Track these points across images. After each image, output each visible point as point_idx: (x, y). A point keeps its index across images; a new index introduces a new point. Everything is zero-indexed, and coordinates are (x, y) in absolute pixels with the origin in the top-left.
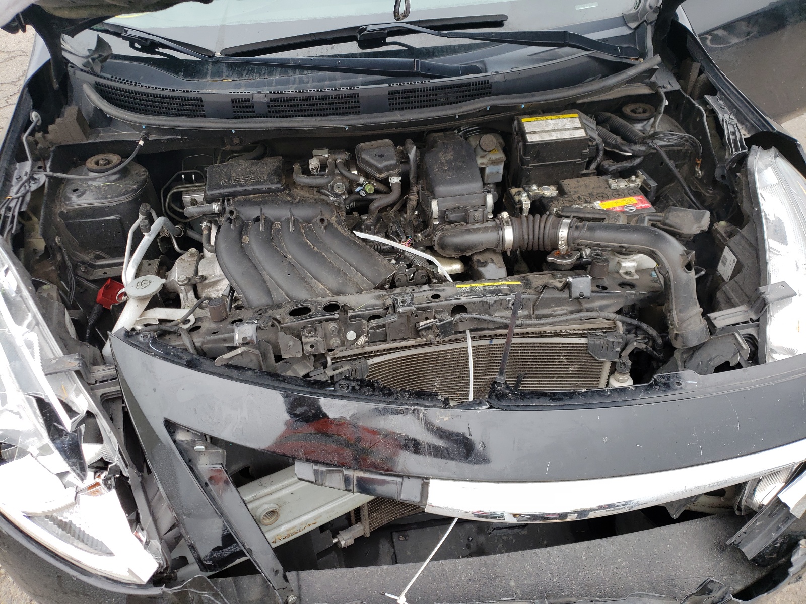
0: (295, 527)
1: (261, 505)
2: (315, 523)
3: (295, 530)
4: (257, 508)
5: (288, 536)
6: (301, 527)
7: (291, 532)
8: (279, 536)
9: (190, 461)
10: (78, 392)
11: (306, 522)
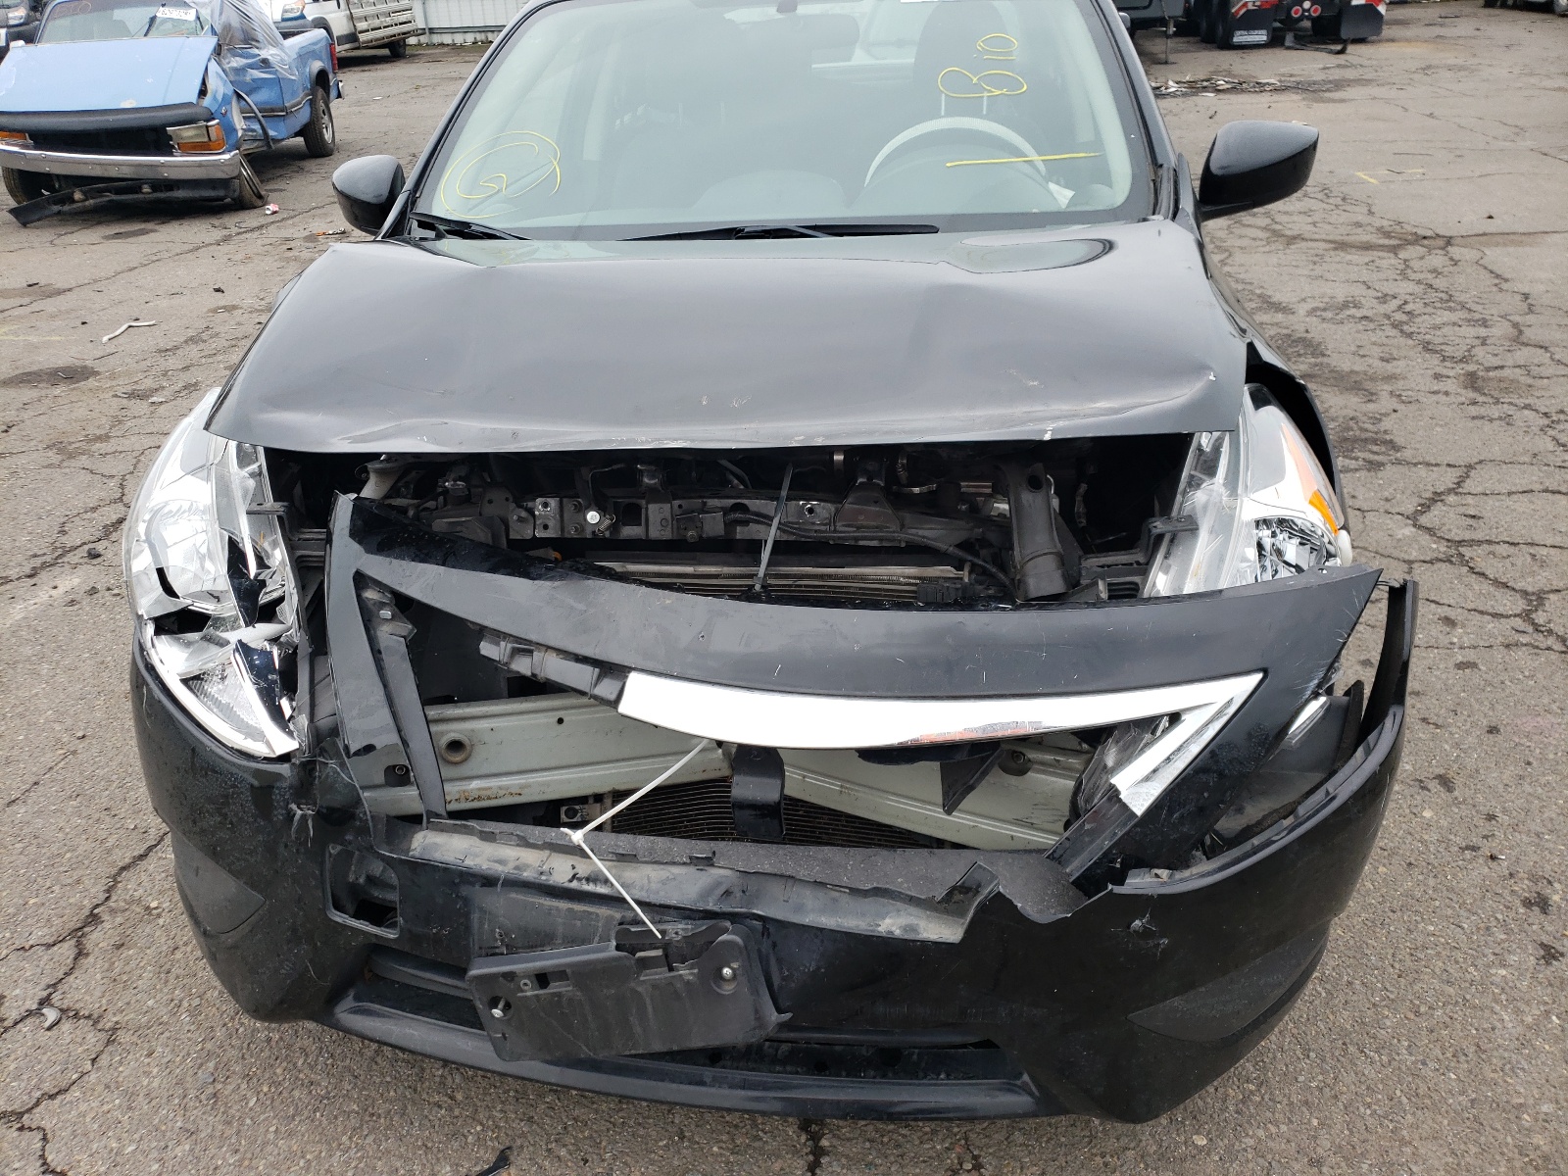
0: (490, 788)
1: (448, 732)
2: (520, 794)
3: (488, 793)
4: (442, 734)
5: (479, 798)
6: (500, 792)
7: (484, 793)
8: (466, 794)
9: (369, 620)
10: (275, 544)
11: (507, 788)
